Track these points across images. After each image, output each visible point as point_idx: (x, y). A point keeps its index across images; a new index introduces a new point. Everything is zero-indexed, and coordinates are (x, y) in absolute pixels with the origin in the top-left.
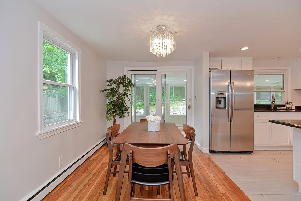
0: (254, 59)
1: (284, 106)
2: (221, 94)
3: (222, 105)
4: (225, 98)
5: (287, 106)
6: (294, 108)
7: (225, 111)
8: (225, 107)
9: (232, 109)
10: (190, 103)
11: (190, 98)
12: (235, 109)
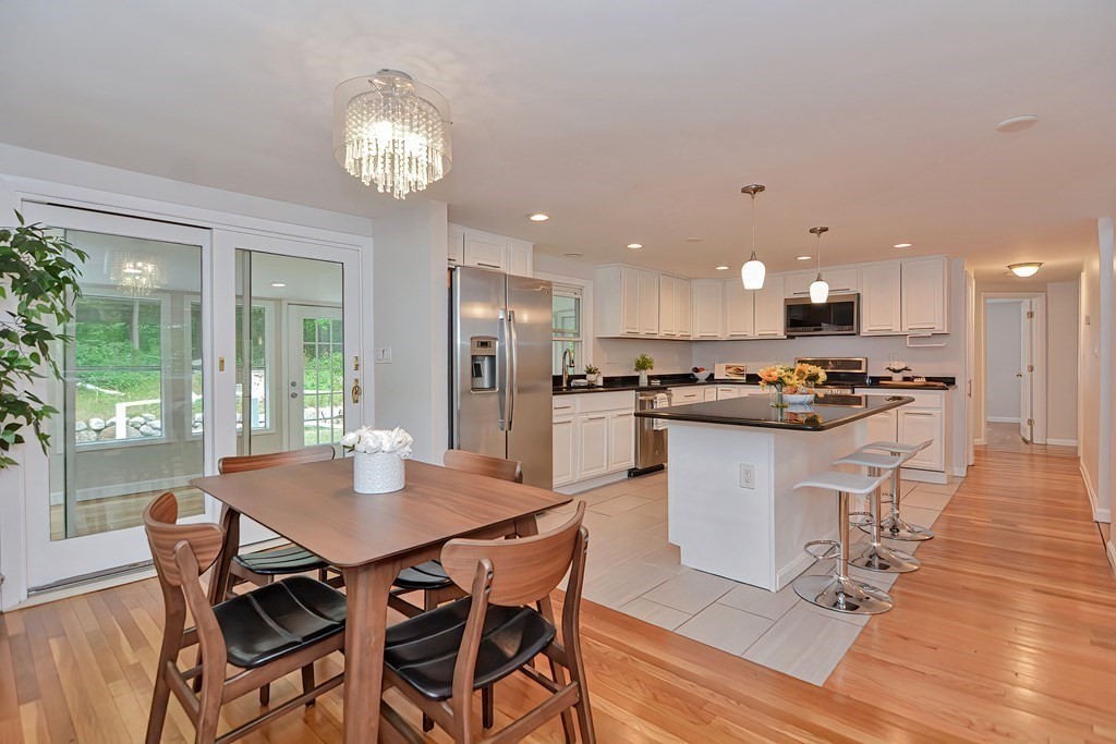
0: (536, 249)
1: (584, 377)
2: (484, 344)
3: (485, 382)
4: (492, 358)
5: (591, 377)
6: (600, 383)
7: (494, 399)
8: (493, 387)
9: (511, 391)
10: (357, 375)
11: (357, 358)
12: (519, 392)
